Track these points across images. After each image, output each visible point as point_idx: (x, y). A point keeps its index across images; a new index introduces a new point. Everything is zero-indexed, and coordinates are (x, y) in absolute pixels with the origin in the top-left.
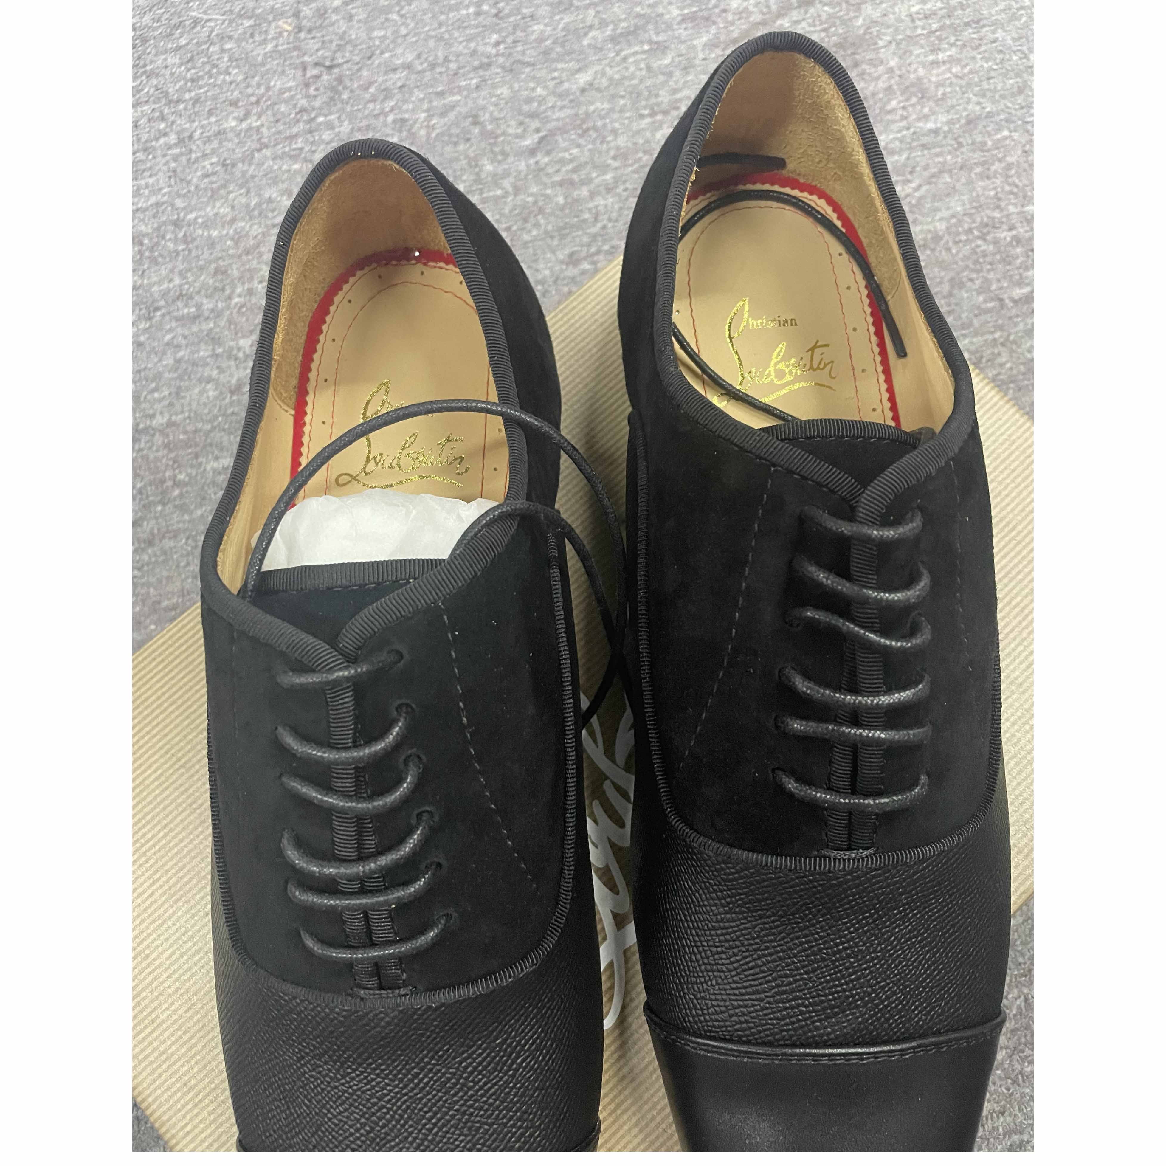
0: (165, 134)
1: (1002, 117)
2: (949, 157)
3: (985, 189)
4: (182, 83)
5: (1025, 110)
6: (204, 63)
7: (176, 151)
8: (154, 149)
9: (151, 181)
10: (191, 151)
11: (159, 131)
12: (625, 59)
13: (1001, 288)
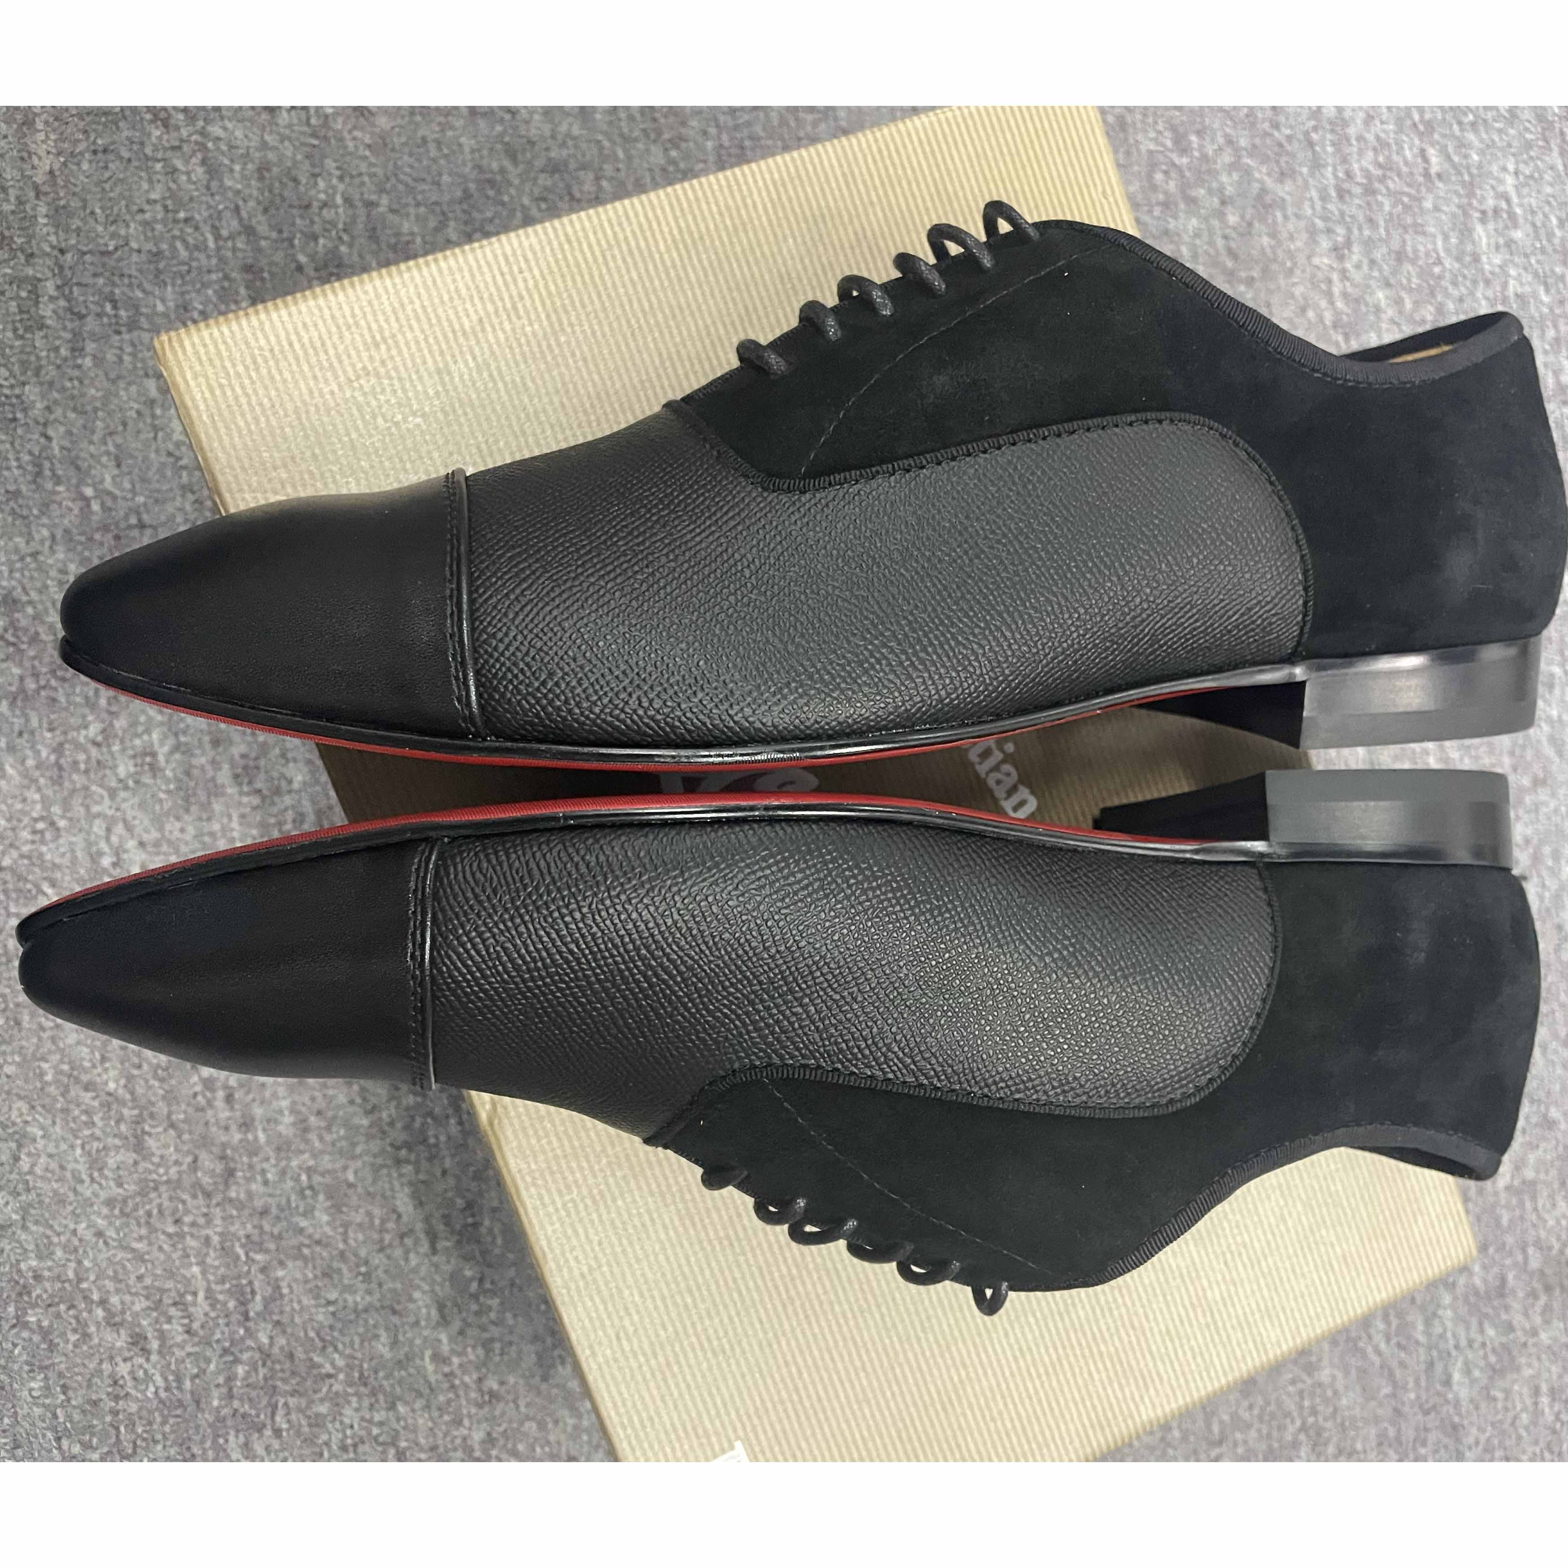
2: (1412, 1396)
3: (1365, 1439)
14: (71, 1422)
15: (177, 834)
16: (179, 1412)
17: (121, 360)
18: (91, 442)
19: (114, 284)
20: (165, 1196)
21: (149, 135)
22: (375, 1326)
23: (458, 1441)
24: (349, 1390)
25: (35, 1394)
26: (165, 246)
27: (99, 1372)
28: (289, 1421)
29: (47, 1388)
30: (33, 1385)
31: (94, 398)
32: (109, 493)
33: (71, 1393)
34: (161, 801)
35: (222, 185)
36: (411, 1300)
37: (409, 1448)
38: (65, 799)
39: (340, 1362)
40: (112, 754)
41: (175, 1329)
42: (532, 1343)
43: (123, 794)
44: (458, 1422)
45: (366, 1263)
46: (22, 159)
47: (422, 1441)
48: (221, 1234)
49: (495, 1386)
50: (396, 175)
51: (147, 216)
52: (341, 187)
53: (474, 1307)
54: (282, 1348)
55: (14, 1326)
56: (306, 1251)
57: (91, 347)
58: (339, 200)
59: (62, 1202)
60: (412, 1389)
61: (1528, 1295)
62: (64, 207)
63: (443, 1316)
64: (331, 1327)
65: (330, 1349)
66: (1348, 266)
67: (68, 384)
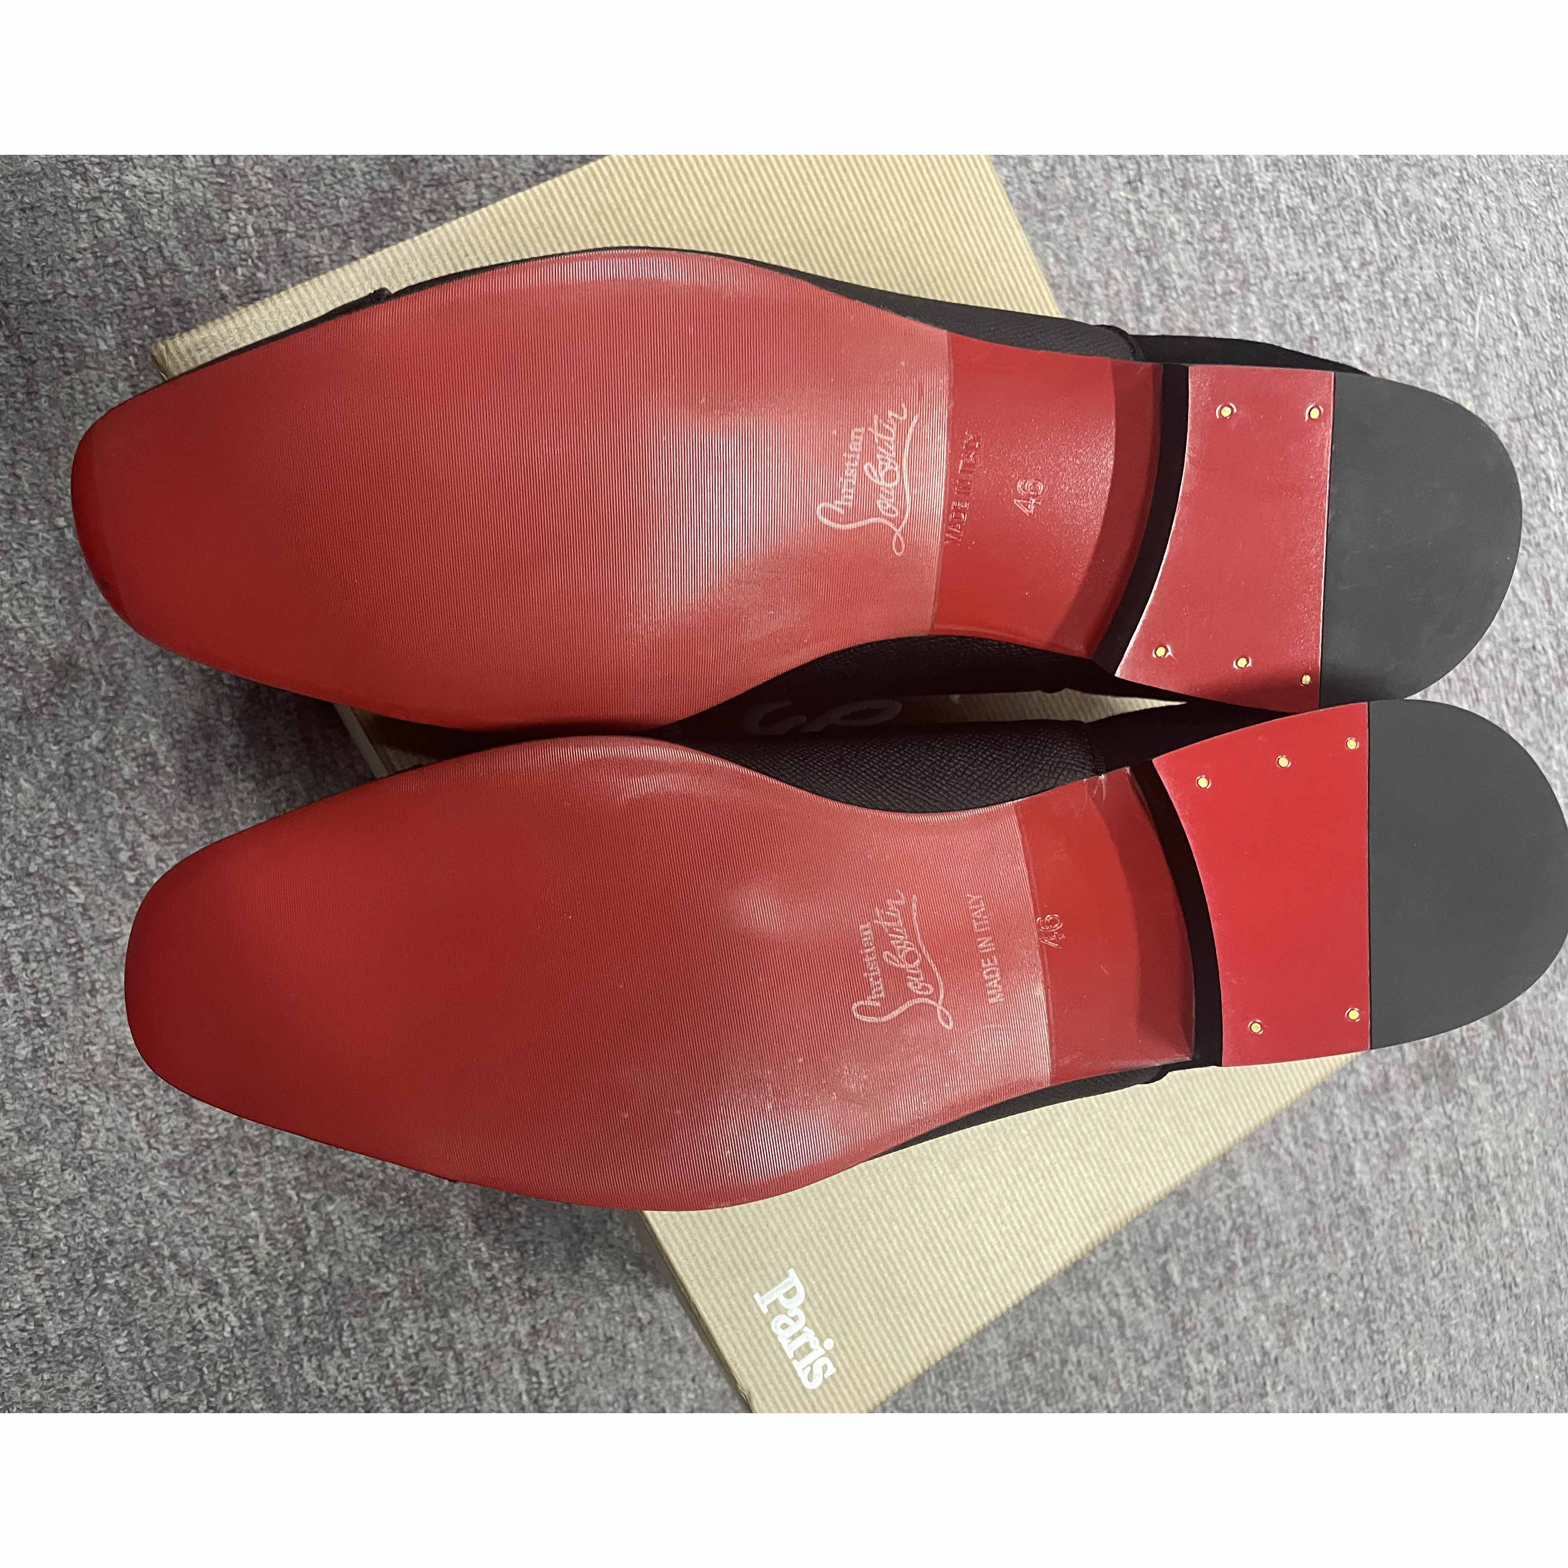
0: (1346, 268)
1: (1368, 1249)
2: (1323, 1187)
3: (1288, 1230)
4: (1403, 287)
5: (1375, 1275)
6: (1425, 313)
7: (1327, 281)
8: (1329, 255)
9: (1293, 251)
10: (1326, 298)
11: (1349, 261)
13: (1178, 1250)
14: (158, 1370)
15: (184, 823)
16: (255, 1347)
18: (57, 476)
19: (58, 330)
20: (218, 1152)
21: (71, 189)
22: (420, 1245)
23: (507, 1337)
24: (406, 1305)
25: (121, 1349)
26: (99, 290)
27: (178, 1320)
28: (355, 1341)
29: (131, 1342)
30: (119, 1341)
33: (154, 1344)
34: (165, 795)
35: (143, 229)
36: (449, 1216)
37: (464, 1349)
38: (77, 804)
39: (394, 1281)
40: (115, 758)
41: (243, 1272)
42: (560, 1240)
43: (130, 794)
44: (505, 1320)
45: (405, 1188)
47: (476, 1341)
48: (272, 1179)
49: (534, 1284)
50: (298, 204)
51: (80, 264)
52: (251, 219)
53: (506, 1215)
54: (340, 1275)
55: (94, 1291)
56: (350, 1185)
57: (44, 389)
58: (250, 231)
59: (125, 1170)
60: (459, 1296)
61: (1409, 1087)
63: (480, 1228)
64: (382, 1251)
65: (383, 1270)
66: (1142, 196)
67: (29, 425)
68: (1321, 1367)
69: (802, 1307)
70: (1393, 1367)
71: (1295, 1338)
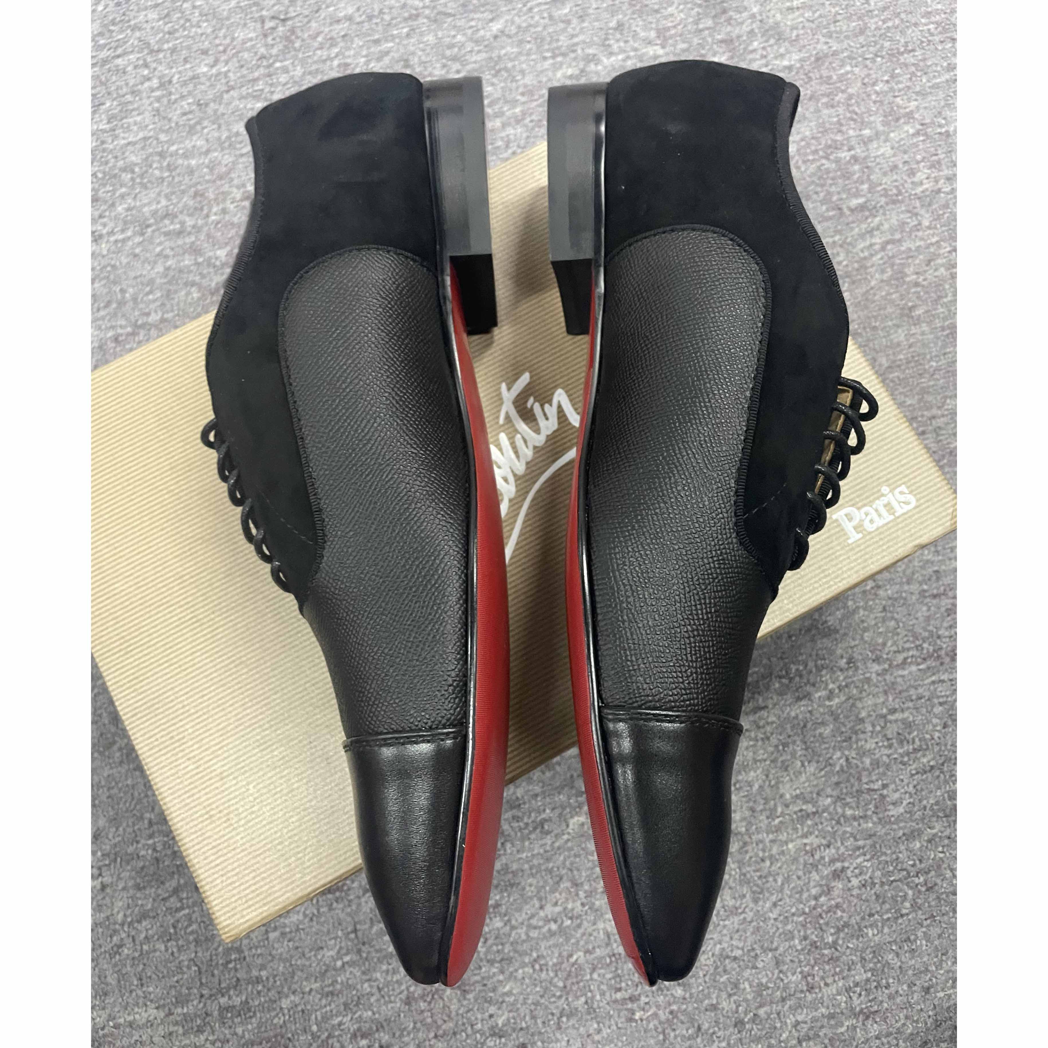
0: (149, 79)
1: (845, 54)
3: (830, 116)
4: (161, 35)
5: (865, 49)
6: (179, 18)
7: (158, 93)
8: (140, 92)
9: (138, 119)
10: (170, 94)
11: (144, 76)
12: (531, 9)
13: (841, 199)
14: (891, 909)
15: (533, 888)
16: (878, 846)
17: (261, 955)
18: (310, 966)
19: (217, 964)
20: (748, 869)
21: (128, 955)
22: (814, 736)
23: (880, 678)
24: (855, 746)
25: (876, 932)
26: (191, 938)
27: (859, 897)
28: (877, 780)
29: (871, 926)
30: (870, 934)
31: (284, 967)
32: (338, 952)
33: (873, 911)
34: (515, 900)
35: (152, 910)
36: (796, 717)
37: (887, 707)
38: (520, 955)
39: (838, 754)
40: (490, 932)
41: (829, 853)
42: (816, 642)
43: (513, 922)
44: (868, 680)
45: (777, 746)
46: (152, 1025)
47: (882, 700)
48: (768, 834)
49: (845, 660)
50: (132, 811)
51: (175, 950)
52: (143, 841)
53: (797, 679)
54: (833, 790)
55: (836, 949)
56: (773, 783)
57: (255, 973)
58: (150, 842)
59: (758, 929)
60: (850, 711)
61: (730, 24)
62: (176, 999)
63: (805, 697)
64: (818, 762)
65: (831, 761)
66: (105, 231)
67: (278, 983)
68: (929, 90)
69: (859, 509)
70: (932, 35)
71: (907, 110)
